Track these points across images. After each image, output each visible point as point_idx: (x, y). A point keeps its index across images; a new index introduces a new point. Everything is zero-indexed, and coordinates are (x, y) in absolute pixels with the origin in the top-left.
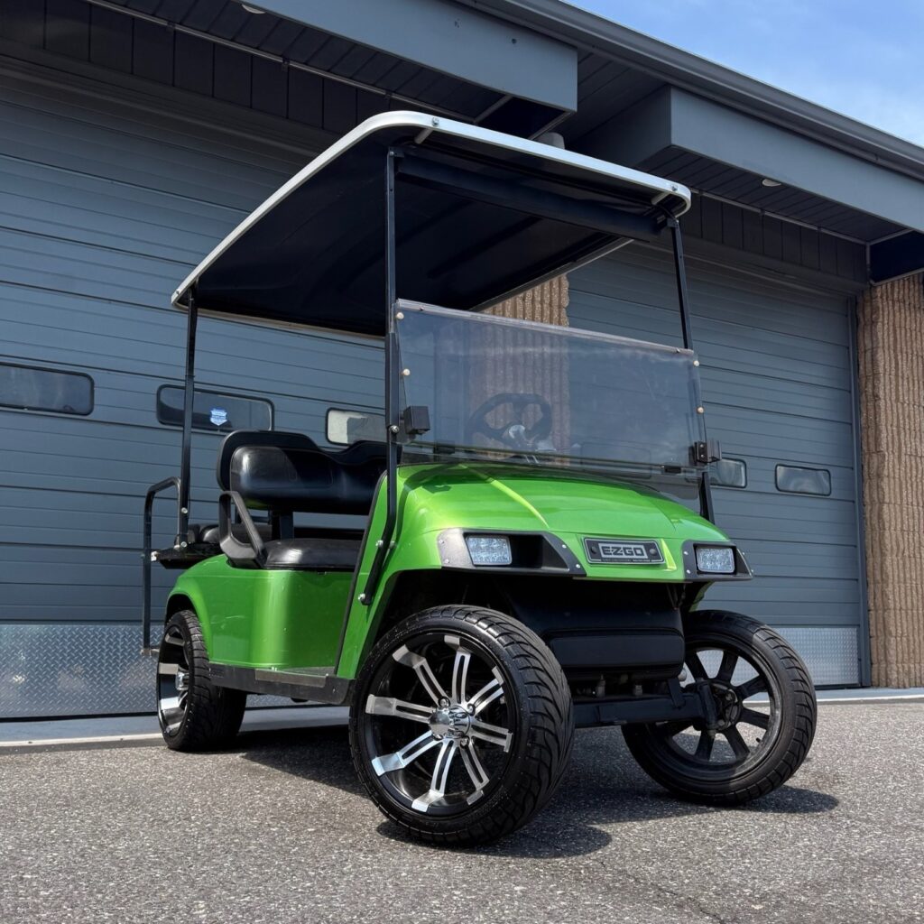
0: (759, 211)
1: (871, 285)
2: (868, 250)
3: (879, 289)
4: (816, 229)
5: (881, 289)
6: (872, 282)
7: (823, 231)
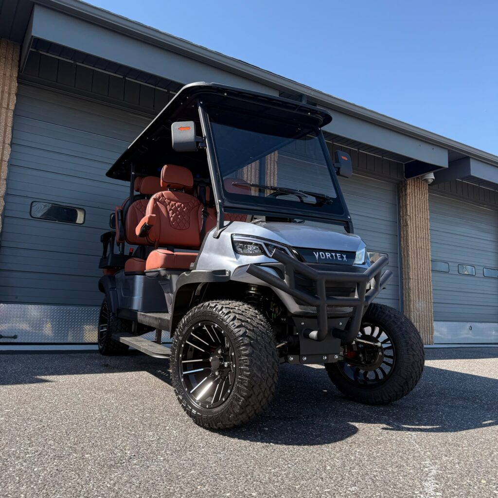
0: (357, 150)
1: (405, 180)
2: (404, 166)
3: (408, 182)
4: (381, 157)
5: (409, 181)
6: (406, 179)
7: (384, 158)
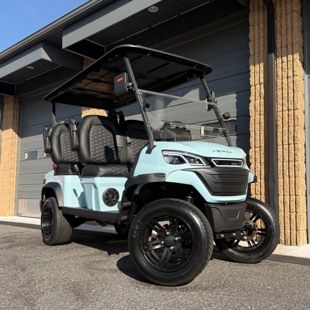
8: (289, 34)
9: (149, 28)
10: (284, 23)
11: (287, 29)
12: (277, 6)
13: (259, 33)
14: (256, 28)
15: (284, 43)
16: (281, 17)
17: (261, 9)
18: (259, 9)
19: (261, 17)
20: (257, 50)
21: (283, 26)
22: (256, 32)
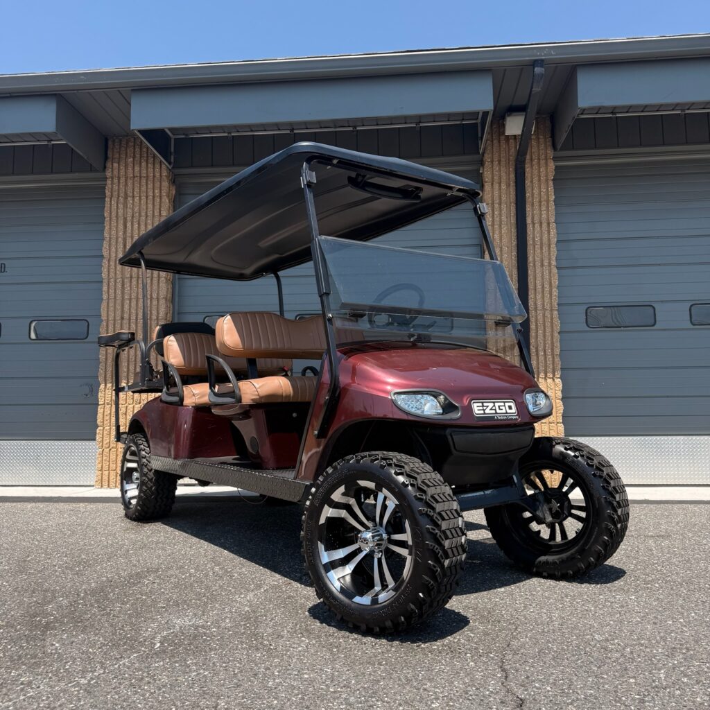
8: (544, 208)
9: (288, 132)
10: (536, 191)
11: (540, 202)
12: (526, 166)
13: (500, 196)
14: (496, 186)
15: (536, 218)
16: (532, 182)
17: (503, 163)
18: (499, 161)
19: (503, 174)
20: (498, 219)
21: (535, 196)
22: (496, 193)
